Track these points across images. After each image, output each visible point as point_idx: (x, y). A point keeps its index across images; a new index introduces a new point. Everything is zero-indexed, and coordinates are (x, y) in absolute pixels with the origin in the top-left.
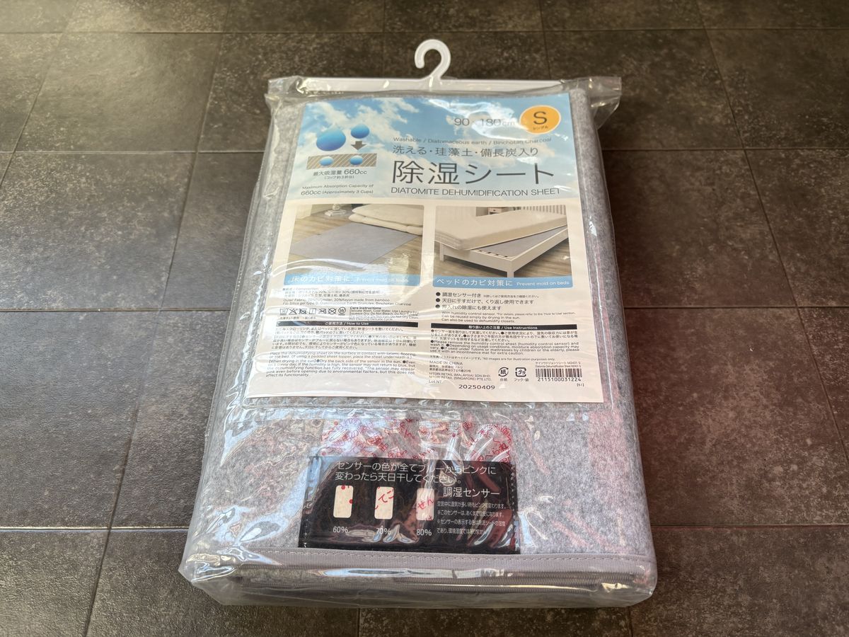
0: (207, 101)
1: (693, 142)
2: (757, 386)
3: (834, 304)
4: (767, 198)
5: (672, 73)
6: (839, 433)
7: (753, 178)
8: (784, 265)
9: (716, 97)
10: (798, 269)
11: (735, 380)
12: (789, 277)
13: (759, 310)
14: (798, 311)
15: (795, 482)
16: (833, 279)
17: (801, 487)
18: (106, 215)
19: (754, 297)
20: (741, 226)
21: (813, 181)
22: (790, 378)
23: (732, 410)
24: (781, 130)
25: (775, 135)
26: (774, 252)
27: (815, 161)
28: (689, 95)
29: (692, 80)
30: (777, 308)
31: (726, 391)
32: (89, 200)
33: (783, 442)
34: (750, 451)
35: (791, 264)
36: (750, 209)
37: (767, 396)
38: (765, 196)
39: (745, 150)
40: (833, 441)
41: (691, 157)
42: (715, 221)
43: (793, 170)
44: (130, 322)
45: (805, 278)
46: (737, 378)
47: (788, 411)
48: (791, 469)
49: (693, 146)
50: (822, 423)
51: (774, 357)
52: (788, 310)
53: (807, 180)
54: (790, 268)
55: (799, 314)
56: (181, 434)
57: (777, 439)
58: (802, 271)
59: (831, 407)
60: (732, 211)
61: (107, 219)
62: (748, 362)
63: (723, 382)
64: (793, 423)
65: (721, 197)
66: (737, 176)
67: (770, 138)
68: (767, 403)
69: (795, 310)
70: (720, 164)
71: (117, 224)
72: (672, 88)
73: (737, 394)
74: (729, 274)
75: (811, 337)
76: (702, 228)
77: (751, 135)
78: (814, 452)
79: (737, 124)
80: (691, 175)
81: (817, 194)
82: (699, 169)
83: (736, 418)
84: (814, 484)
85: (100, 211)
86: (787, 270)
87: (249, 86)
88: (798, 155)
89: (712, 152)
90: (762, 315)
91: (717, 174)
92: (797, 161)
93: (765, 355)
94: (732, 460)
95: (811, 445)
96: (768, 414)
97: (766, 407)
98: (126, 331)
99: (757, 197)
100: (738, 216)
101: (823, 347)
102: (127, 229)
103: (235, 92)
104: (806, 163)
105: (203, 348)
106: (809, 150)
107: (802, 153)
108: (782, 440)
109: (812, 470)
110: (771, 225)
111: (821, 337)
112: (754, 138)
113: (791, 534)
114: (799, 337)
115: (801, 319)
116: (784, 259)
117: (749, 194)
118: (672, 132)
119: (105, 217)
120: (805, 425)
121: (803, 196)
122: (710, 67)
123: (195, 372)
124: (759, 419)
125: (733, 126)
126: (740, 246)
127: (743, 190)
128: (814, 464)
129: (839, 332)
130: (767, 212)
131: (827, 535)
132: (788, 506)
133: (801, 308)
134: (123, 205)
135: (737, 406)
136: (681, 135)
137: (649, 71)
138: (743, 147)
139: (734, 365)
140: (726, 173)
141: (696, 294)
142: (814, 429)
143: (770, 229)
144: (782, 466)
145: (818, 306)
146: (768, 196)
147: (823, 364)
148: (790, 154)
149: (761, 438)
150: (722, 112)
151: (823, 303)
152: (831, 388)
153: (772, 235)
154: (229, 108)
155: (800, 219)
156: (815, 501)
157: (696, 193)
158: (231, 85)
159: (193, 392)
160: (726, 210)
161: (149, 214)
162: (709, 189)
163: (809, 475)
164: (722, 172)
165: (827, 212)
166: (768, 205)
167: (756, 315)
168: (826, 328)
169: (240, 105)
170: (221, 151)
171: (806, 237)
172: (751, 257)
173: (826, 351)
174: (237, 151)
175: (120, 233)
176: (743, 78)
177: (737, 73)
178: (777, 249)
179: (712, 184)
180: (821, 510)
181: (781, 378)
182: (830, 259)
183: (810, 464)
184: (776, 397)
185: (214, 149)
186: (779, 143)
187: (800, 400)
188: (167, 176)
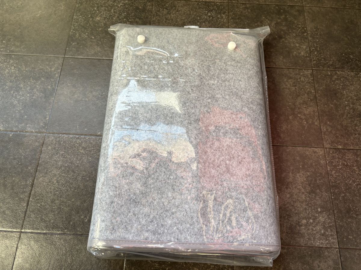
0: (70, 31)
1: (289, 65)
2: (301, 183)
3: (340, 147)
4: (319, 94)
5: (285, 28)
6: (333, 207)
7: (314, 84)
8: (322, 127)
9: (303, 41)
10: (327, 130)
11: (292, 181)
12: (323, 133)
13: (307, 148)
14: (324, 150)
15: (311, 227)
16: (342, 135)
17: (313, 230)
18: (22, 86)
19: (306, 142)
20: (305, 107)
21: (341, 87)
22: (316, 180)
23: (288, 194)
24: (330, 61)
25: (327, 63)
26: (318, 121)
27: (344, 77)
28: (291, 40)
29: (294, 32)
30: (315, 147)
31: (287, 185)
32: (15, 78)
33: (308, 209)
34: (293, 212)
35: (325, 127)
36: (310, 99)
37: (305, 188)
38: (318, 93)
39: (313, 70)
40: (330, 210)
41: (288, 72)
42: (294, 104)
43: (333, 81)
44: (32, 139)
45: (330, 134)
46: (293, 179)
47: (312, 196)
48: (310, 222)
49: (289, 67)
50: (326, 202)
51: (310, 170)
52: (320, 149)
53: (338, 86)
54: (324, 129)
55: (324, 151)
56: (52, 191)
57: (306, 208)
58: (329, 131)
59: (331, 195)
60: (302, 100)
61: (23, 88)
62: (299, 172)
63: (287, 181)
64: (314, 201)
65: (299, 93)
66: (307, 83)
67: (325, 64)
68: (304, 191)
69: (323, 149)
70: (300, 76)
71: (27, 91)
72: (284, 36)
73: (292, 187)
74: (297, 130)
75: (328, 162)
76: (288, 107)
77: (316, 62)
78: (320, 214)
79: (311, 56)
80: (286, 81)
81: (341, 93)
82: (291, 78)
83: (290, 197)
84: (318, 228)
85: (20, 84)
86: (322, 130)
87: (90, 24)
88: (336, 73)
89: (298, 70)
90: (308, 151)
91: (298, 81)
92: (335, 77)
93: (307, 169)
94: (285, 216)
95: (320, 211)
96: (303, 196)
97: (303, 193)
98: (30, 142)
99: (315, 94)
100: (305, 103)
101: (332, 167)
102: (32, 93)
103: (83, 27)
104: (339, 78)
105: (64, 153)
106: (342, 71)
107: (338, 73)
108: (308, 208)
109: (319, 222)
110: (318, 107)
111: (332, 162)
112: (318, 64)
113: (305, 250)
114: (322, 162)
115: (325, 154)
116: (322, 124)
117: (311, 92)
118: (281, 59)
119: (22, 87)
120: (319, 202)
121: (335, 94)
122: (303, 26)
123: (60, 163)
124: (299, 198)
125: (309, 57)
126: (303, 117)
127: (309, 90)
128: (320, 220)
129: (341, 161)
130: (318, 101)
131: (321, 251)
132: (306, 237)
133: (325, 148)
134: (30, 82)
135: (291, 192)
136: (285, 60)
137: (274, 27)
138: (312, 68)
139: (292, 173)
140: (302, 81)
141: (281, 139)
142: (322, 204)
143: (318, 109)
144: (306, 220)
145: (333, 148)
146: (319, 93)
147: (331, 175)
148: (333, 73)
149: (299, 207)
150: (305, 50)
151: (336, 146)
152: (333, 186)
153: (318, 113)
154: (80, 35)
155: (332, 105)
156: (318, 236)
157: (287, 90)
158: (81, 23)
159: (59, 173)
160: (300, 99)
161: (42, 87)
162: (293, 88)
163: (317, 225)
164: (300, 81)
165: (345, 103)
166: (319, 98)
167: (305, 150)
168: (335, 158)
169: (85, 34)
170: (76, 57)
171: (333, 115)
172: (307, 123)
173: (333, 169)
174: (82, 57)
175: (28, 95)
176: (317, 32)
177: (315, 30)
178: (319, 119)
179: (295, 86)
180: (320, 240)
181: (312, 180)
182: (342, 126)
183: (318, 220)
184: (308, 189)
185: (72, 56)
186: (329, 67)
187: (318, 191)
188: (51, 68)
